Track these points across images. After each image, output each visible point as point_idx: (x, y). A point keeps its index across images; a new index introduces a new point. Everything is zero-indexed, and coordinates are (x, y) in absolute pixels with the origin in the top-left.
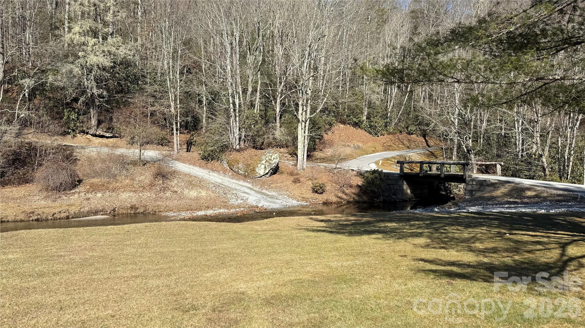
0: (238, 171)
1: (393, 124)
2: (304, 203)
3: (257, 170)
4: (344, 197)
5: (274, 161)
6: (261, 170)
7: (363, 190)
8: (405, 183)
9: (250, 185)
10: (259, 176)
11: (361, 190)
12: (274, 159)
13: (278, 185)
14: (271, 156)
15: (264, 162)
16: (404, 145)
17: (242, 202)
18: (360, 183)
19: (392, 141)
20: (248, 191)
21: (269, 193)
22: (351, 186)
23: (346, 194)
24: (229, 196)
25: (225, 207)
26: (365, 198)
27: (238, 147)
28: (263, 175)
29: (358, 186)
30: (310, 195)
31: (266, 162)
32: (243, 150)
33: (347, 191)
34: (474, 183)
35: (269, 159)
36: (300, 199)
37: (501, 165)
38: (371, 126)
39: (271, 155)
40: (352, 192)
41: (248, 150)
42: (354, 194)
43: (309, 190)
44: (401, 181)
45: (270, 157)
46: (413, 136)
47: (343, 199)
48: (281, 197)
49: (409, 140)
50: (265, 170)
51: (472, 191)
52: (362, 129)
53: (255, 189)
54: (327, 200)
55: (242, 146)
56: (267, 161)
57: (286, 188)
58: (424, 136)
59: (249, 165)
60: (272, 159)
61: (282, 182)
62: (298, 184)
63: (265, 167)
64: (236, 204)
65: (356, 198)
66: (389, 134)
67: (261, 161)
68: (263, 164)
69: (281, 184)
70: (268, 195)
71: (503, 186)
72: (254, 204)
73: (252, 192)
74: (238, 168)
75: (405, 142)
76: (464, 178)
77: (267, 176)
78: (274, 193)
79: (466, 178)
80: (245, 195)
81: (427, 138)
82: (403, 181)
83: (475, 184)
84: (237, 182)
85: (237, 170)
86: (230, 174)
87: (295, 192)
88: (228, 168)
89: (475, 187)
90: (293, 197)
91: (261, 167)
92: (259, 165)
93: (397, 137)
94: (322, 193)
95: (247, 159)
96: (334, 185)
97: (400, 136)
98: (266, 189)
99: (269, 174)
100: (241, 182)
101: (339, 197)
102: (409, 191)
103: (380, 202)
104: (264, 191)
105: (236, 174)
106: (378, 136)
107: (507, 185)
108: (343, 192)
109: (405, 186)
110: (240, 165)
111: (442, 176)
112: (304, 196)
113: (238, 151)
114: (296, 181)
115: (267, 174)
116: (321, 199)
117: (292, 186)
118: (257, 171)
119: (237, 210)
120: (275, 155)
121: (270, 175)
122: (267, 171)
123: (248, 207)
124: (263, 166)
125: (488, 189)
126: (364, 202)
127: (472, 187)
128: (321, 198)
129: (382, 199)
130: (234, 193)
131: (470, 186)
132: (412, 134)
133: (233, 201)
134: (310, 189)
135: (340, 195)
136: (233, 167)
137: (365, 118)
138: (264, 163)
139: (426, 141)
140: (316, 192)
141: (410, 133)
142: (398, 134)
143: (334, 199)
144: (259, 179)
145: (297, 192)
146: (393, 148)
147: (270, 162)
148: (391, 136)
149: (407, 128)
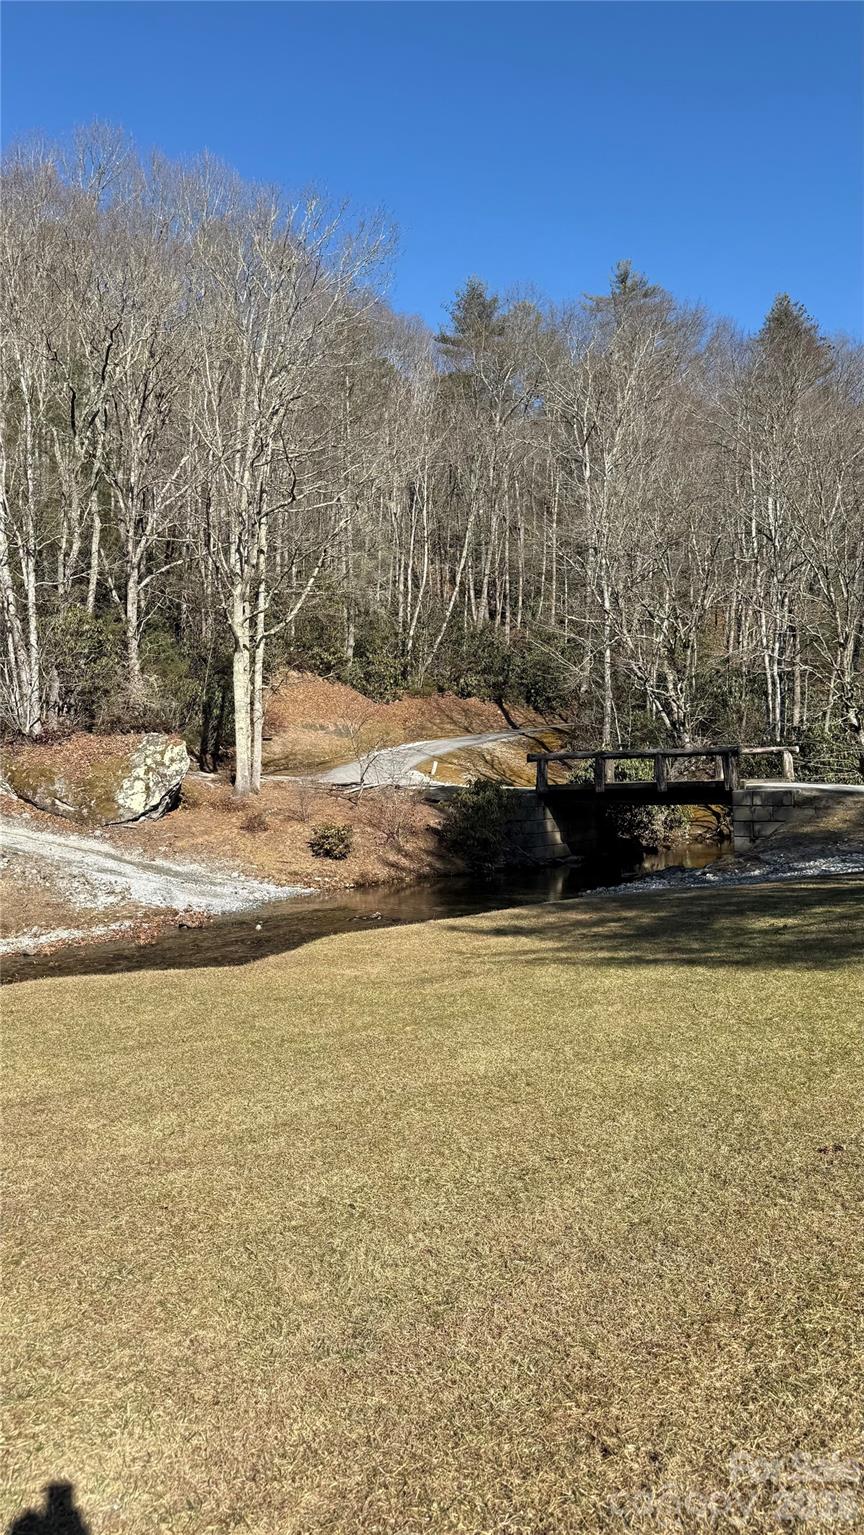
0: (54, 804)
1: (422, 669)
2: (300, 890)
3: (120, 798)
4: (404, 862)
5: (175, 767)
6: (134, 798)
7: (446, 841)
8: (549, 814)
9: (106, 848)
10: (129, 816)
11: (441, 840)
12: (172, 760)
13: (200, 840)
14: (162, 753)
15: (140, 771)
16: (455, 723)
17: (112, 899)
18: (434, 822)
19: (423, 713)
20: (111, 864)
21: (179, 869)
22: (414, 833)
23: (406, 855)
24: (62, 884)
25: (68, 920)
26: (460, 864)
27: (37, 729)
28: (143, 814)
29: (430, 830)
30: (310, 864)
31: (147, 772)
32: (59, 738)
33: (408, 847)
34: (757, 801)
35: (156, 762)
36: (284, 877)
37: (792, 752)
38: (368, 676)
39: (159, 748)
40: (420, 849)
41: (73, 736)
42: (428, 853)
43: (302, 849)
44: (541, 809)
45: (158, 757)
46: (473, 700)
47: (403, 869)
48: (219, 876)
49: (464, 711)
50: (148, 797)
51: (753, 822)
52: (345, 682)
53: (127, 857)
54: (362, 876)
55: (54, 725)
56: (149, 770)
57: (228, 847)
58: (499, 702)
59: (91, 783)
60: (167, 763)
61: (205, 833)
62: (264, 835)
63: (148, 788)
64: (101, 908)
65: (438, 865)
66: (415, 694)
67: (129, 768)
68: (138, 778)
69: (206, 837)
70: (177, 874)
71: (839, 803)
72: (157, 902)
73: (128, 869)
74: (54, 795)
75: (456, 716)
76: (727, 789)
77: (155, 815)
78: (194, 867)
79: (731, 789)
80: (113, 878)
81: (505, 706)
82: (544, 809)
83: (759, 803)
84: (61, 840)
85: (48, 801)
86: (26, 815)
87: (260, 859)
88: (15, 798)
89: (761, 812)
90: (263, 876)
91: (132, 787)
92: (126, 784)
93: (434, 704)
94: (342, 857)
95: (78, 766)
96: (369, 829)
97: (442, 701)
98: (166, 856)
99: (161, 809)
100: (73, 840)
101: (393, 866)
102: (558, 836)
103: (498, 871)
104: (159, 862)
105: (47, 814)
106: (387, 703)
107: (849, 800)
108: (399, 850)
109: (550, 824)
110: (57, 786)
111: (663, 787)
112: (294, 867)
113: (38, 740)
114: (253, 826)
115: (155, 808)
116: (346, 874)
117: (246, 842)
118: (121, 802)
119: (113, 926)
120: (177, 749)
121: (164, 813)
122: (155, 801)
123: (146, 915)
124: (140, 786)
125: (797, 813)
126: (459, 875)
127: (753, 812)
128: (345, 871)
129: (501, 861)
130: (75, 873)
131: (747, 809)
132: (469, 695)
133: (80, 901)
134: (304, 846)
135: (392, 857)
136: (35, 793)
137: (350, 652)
138: (142, 776)
139: (506, 714)
140: (328, 854)
141: (464, 694)
142: (436, 697)
143: (382, 873)
144: (130, 825)
145: (267, 858)
146: (430, 733)
147: (161, 769)
148: (418, 701)
149: (457, 680)
